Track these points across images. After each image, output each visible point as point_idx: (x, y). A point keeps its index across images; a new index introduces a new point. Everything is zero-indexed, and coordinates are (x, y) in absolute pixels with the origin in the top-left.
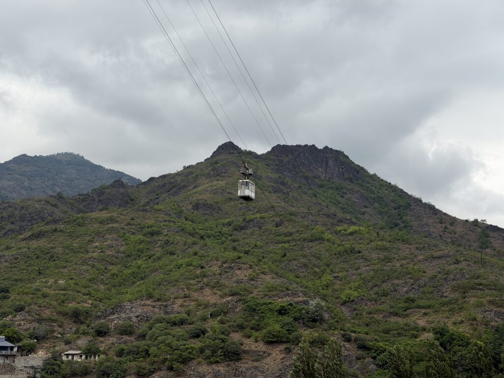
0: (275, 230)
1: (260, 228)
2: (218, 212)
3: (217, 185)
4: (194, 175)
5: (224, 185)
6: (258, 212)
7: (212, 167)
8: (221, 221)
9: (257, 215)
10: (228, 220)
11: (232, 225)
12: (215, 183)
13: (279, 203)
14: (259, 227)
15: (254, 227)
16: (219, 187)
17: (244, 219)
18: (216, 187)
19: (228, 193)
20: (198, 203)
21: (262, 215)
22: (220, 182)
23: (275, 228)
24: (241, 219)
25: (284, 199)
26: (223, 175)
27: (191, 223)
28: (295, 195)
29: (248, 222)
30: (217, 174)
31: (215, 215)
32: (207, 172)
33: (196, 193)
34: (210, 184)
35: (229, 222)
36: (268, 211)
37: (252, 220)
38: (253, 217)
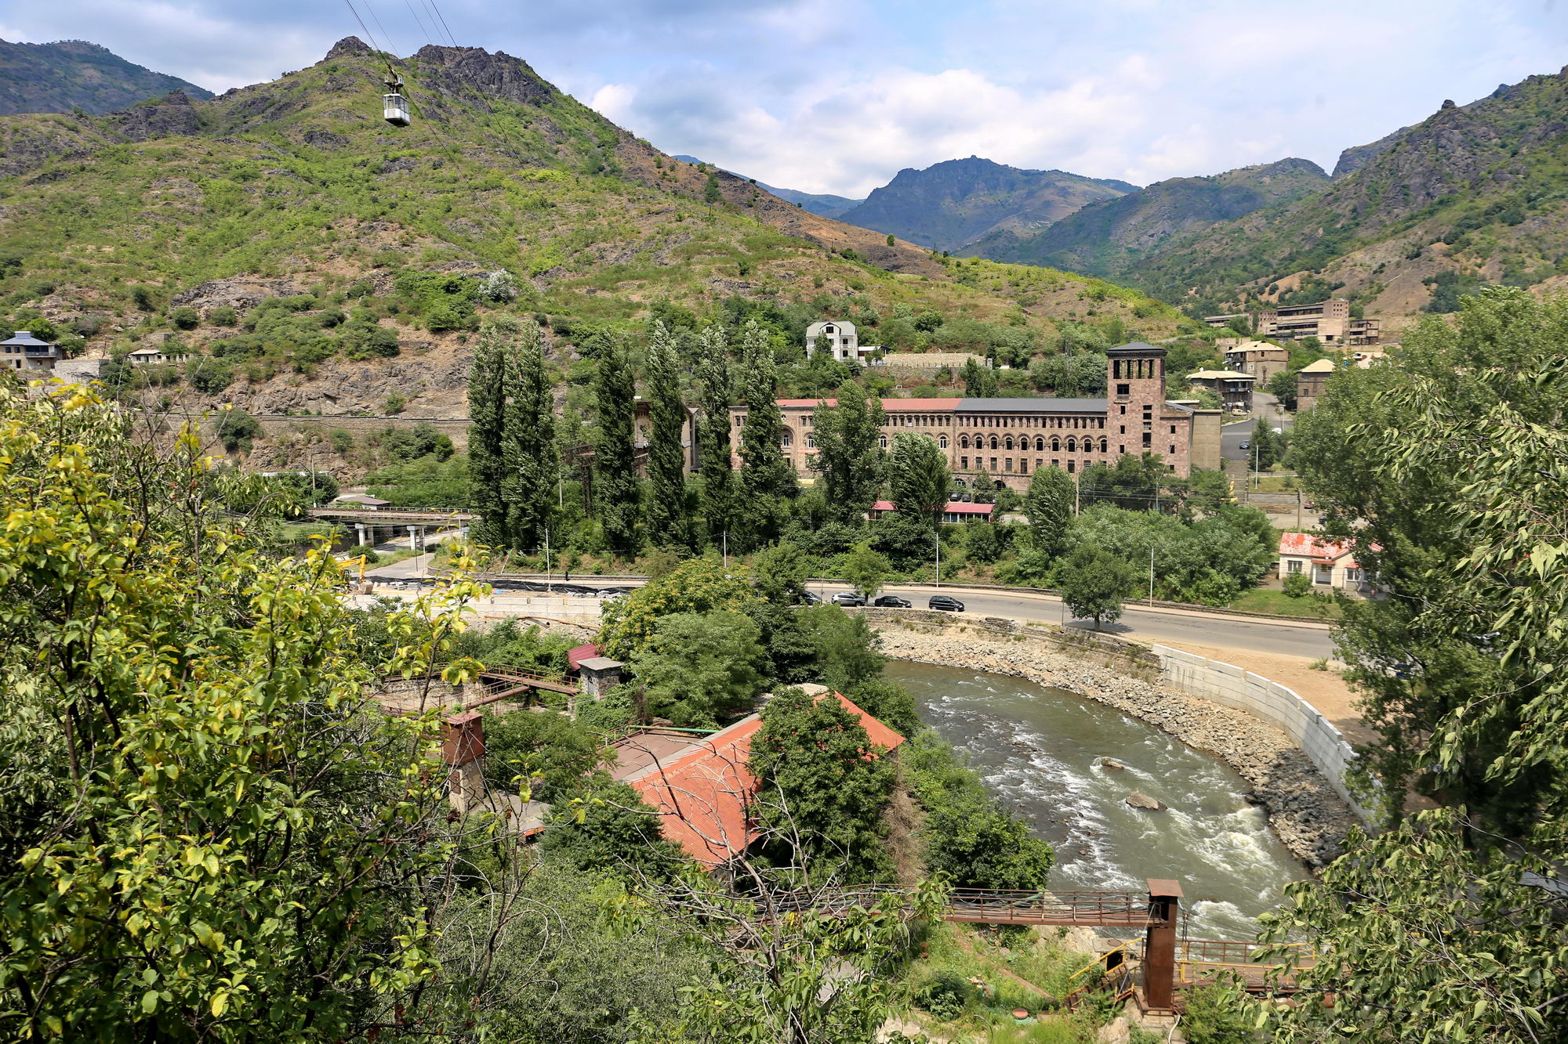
0: (433, 174)
1: (410, 170)
2: (345, 146)
3: (340, 105)
4: (301, 88)
5: (351, 104)
7: (327, 77)
8: (350, 159)
9: (404, 151)
10: (360, 158)
11: (368, 165)
12: (335, 101)
13: (435, 133)
15: (401, 168)
16: (343, 108)
17: (386, 157)
18: (338, 108)
20: (312, 132)
21: (413, 151)
22: (344, 100)
23: (432, 171)
24: (381, 158)
25: (443, 129)
26: (348, 88)
27: (304, 162)
28: (459, 122)
29: (391, 161)
30: (338, 87)
31: (341, 149)
32: (321, 83)
33: (308, 115)
34: (328, 102)
35: (363, 161)
36: (421, 145)
37: (397, 159)
38: (399, 154)
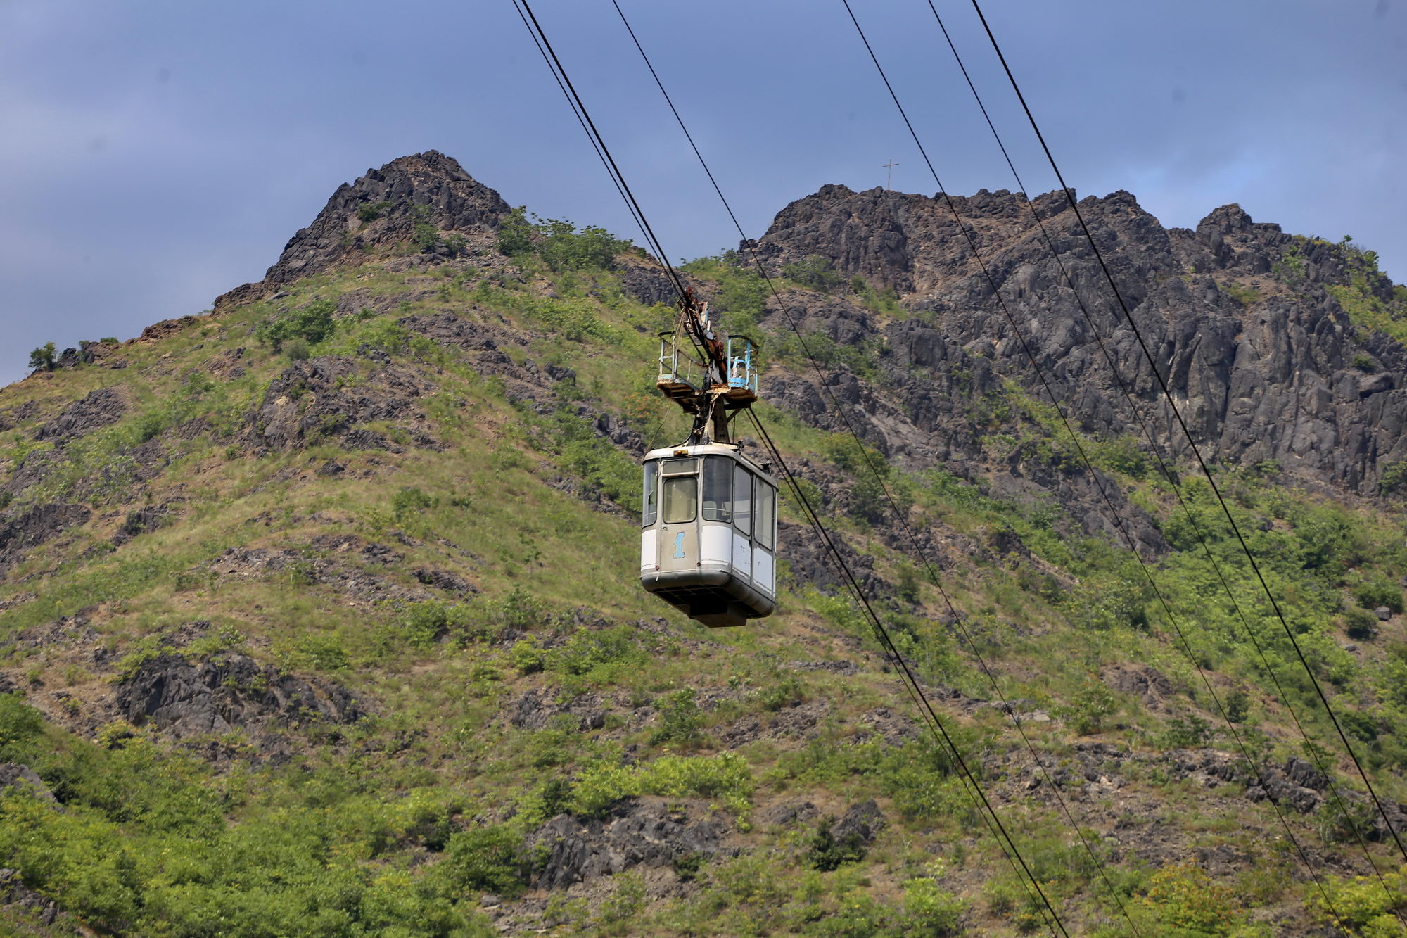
0: (814, 894)
1: (687, 870)
2: (336, 738)
3: (332, 513)
5: (387, 509)
6: (665, 737)
7: (279, 365)
8: (356, 806)
9: (662, 764)
10: (414, 802)
11: (454, 843)
12: (303, 494)
13: (841, 666)
14: (677, 866)
15: (633, 860)
16: (347, 530)
18: (316, 530)
19: (421, 576)
20: (164, 661)
21: (710, 764)
22: (352, 487)
23: (807, 876)
24: (529, 800)
25: (885, 639)
26: (379, 426)
27: (99, 825)
28: (972, 601)
29: (583, 820)
30: (330, 419)
31: (312, 756)
32: (240, 398)
33: (151, 571)
34: (265, 500)
35: (428, 819)
36: (755, 729)
37: (620, 806)
